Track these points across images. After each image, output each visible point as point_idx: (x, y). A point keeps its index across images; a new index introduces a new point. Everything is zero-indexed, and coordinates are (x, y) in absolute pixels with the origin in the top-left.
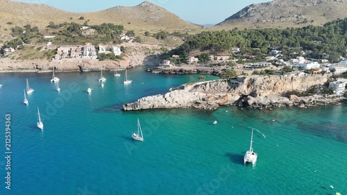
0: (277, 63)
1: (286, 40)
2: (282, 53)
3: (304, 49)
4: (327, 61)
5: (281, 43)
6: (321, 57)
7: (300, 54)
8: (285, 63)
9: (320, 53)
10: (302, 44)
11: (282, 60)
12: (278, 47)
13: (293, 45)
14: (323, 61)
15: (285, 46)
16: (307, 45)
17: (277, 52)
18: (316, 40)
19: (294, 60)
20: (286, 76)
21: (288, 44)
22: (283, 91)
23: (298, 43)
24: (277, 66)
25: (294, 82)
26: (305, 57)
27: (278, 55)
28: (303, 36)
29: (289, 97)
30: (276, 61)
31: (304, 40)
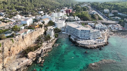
0: (5, 21)
1: (6, 6)
2: (6, 14)
3: (18, 10)
4: (31, 15)
5: (4, 8)
6: (28, 14)
7: (17, 13)
8: (10, 19)
9: (27, 12)
10: (16, 8)
11: (8, 18)
12: (3, 11)
13: (11, 9)
14: (29, 15)
15: (7, 10)
16: (19, 8)
17: (3, 13)
18: (22, 5)
19: (15, 17)
20: (17, 37)
21: (8, 8)
22: (18, 51)
23: (14, 7)
24: (6, 22)
25: (25, 39)
26: (20, 14)
27: (4, 15)
28: (15, 4)
29: (27, 57)
30: (4, 19)
31: (16, 6)
